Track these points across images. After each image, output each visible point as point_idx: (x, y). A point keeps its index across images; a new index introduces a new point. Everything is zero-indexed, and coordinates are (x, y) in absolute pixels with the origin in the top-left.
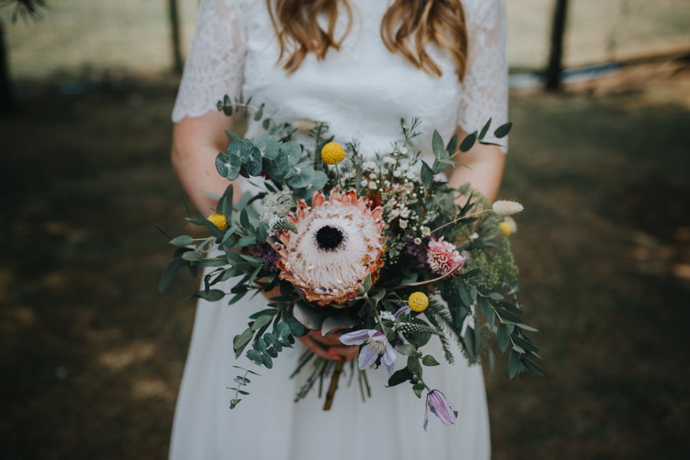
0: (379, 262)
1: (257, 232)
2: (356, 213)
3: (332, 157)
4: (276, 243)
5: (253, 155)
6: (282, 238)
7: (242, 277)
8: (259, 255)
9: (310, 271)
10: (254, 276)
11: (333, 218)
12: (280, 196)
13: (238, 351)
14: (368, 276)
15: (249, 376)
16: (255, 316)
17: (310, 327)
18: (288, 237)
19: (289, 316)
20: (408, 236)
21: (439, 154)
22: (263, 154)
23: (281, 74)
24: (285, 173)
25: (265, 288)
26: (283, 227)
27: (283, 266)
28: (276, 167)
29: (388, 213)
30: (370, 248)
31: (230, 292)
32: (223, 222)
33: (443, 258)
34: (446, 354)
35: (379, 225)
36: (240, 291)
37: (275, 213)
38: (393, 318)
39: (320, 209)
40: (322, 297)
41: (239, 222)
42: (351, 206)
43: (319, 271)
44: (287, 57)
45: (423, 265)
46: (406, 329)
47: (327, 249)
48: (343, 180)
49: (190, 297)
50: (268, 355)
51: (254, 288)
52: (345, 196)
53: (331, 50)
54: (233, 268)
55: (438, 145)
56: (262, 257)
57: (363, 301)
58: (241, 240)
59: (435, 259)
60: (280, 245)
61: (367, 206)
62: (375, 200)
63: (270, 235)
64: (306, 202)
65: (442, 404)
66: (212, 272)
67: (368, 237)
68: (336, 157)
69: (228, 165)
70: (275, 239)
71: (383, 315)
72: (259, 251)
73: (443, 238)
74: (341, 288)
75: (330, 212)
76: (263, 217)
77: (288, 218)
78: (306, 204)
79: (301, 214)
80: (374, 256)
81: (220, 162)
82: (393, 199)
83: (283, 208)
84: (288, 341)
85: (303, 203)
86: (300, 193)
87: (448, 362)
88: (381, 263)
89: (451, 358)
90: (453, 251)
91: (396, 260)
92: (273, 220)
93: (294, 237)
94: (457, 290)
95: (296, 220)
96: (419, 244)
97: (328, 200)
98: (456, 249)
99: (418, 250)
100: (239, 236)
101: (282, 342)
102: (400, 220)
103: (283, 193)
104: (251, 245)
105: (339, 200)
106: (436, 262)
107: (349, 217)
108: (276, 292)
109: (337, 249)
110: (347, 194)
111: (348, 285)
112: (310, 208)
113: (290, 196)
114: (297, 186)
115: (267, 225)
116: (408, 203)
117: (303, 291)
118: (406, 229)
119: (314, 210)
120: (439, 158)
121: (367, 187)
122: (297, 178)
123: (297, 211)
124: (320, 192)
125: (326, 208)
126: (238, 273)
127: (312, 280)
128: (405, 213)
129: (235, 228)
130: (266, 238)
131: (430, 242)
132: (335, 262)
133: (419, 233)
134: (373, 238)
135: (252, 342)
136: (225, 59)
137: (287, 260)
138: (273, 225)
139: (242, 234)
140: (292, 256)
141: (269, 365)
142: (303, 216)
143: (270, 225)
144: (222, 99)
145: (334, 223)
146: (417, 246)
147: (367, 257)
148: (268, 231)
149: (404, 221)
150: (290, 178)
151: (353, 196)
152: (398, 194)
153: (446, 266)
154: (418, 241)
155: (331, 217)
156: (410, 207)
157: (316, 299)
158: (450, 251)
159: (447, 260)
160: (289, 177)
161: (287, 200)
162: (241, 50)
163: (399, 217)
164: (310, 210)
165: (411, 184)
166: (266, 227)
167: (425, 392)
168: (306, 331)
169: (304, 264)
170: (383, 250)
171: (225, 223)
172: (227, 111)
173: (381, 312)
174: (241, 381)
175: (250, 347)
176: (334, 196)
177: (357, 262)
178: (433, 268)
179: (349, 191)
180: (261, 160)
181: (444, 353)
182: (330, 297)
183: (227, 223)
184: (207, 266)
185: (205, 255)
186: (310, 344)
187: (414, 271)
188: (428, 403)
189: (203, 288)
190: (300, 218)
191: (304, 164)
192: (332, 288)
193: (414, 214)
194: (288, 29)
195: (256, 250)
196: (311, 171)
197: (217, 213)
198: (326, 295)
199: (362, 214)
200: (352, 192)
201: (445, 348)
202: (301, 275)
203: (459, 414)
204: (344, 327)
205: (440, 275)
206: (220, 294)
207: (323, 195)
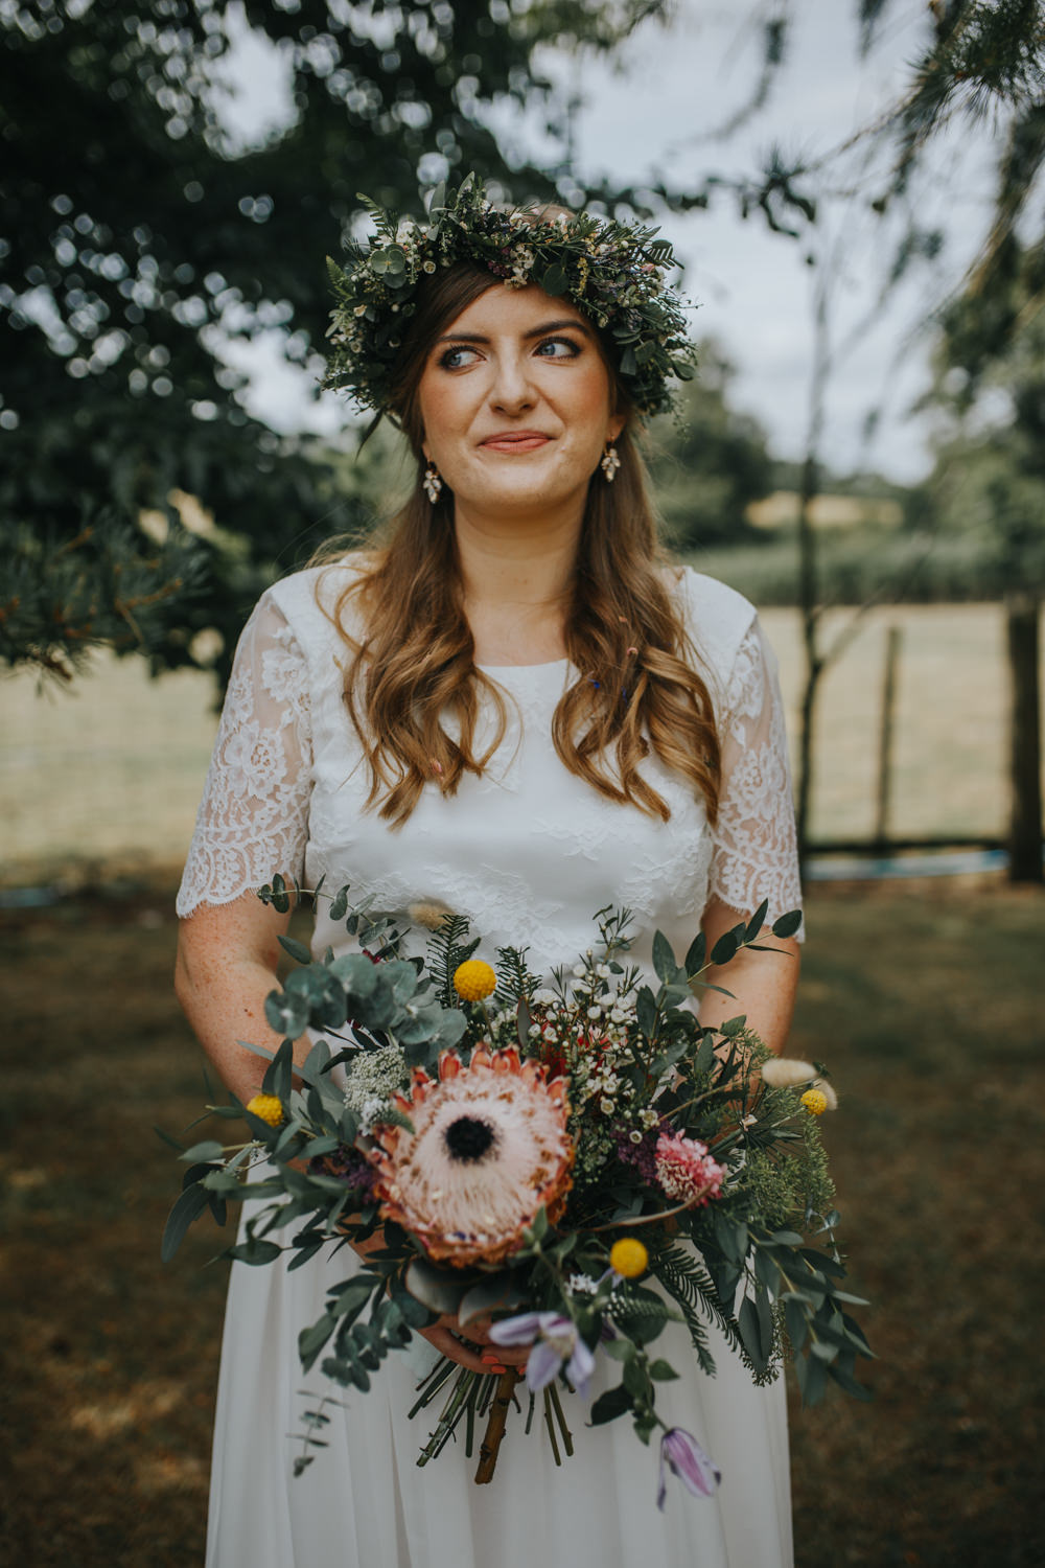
0: (562, 1181)
1: (339, 1129)
2: (520, 1089)
3: (473, 987)
4: (374, 1150)
5: (331, 991)
6: (383, 1140)
7: (312, 1215)
8: (344, 1171)
9: (435, 1202)
10: (336, 1214)
11: (478, 1100)
12: (381, 1056)
13: (307, 1359)
14: (541, 1210)
15: (328, 1410)
16: (337, 1290)
17: (439, 1308)
18: (396, 1138)
19: (400, 1289)
20: (618, 1127)
21: (666, 975)
22: (347, 988)
23: (377, 828)
24: (389, 1018)
25: (356, 1235)
26: (388, 1121)
27: (386, 1193)
28: (372, 1009)
29: (580, 1087)
30: (546, 1156)
31: (290, 1245)
32: (277, 1110)
33: (684, 1172)
34: (700, 1356)
35: (561, 1112)
36: (309, 1242)
37: (373, 1091)
38: (594, 1288)
39: (453, 1084)
40: (458, 1251)
41: (305, 1108)
42: (510, 1076)
43: (452, 1201)
44: (385, 792)
45: (648, 1183)
46: (618, 1311)
47: (465, 1161)
48: (494, 1026)
49: (216, 1259)
50: (362, 1367)
51: (336, 1235)
52: (498, 1060)
53: (468, 776)
54: (294, 1201)
55: (664, 958)
56: (348, 1174)
57: (534, 1258)
58: (309, 1144)
59: (669, 1172)
60: (381, 1153)
61: (539, 1077)
62: (553, 1063)
63: (364, 1134)
64: (427, 1071)
65: (690, 1457)
66: (260, 1214)
67: (542, 1135)
68: (479, 988)
69: (287, 1013)
70: (373, 1141)
71: (576, 1283)
72: (343, 1163)
73: (682, 1132)
74: (493, 1231)
75: (471, 1089)
76: (350, 1099)
77: (394, 1102)
78: (427, 1075)
79: (418, 1093)
80: (552, 1169)
81: (272, 1007)
82: (589, 1059)
83: (387, 1082)
84: (398, 1337)
85: (422, 1074)
86: (418, 1054)
87: (704, 1371)
88: (566, 1183)
89: (709, 1364)
90: (703, 1157)
91: (597, 1175)
92: (371, 1106)
93: (406, 1138)
94: (713, 1231)
95: (410, 1105)
96: (638, 1142)
97: (468, 1066)
98: (709, 1154)
99: (638, 1154)
100: (305, 1135)
101: (388, 1339)
102: (603, 1098)
103: (386, 1050)
104: (327, 1154)
105: (488, 1066)
106: (672, 1179)
107: (507, 1097)
108: (378, 1241)
109: (483, 1159)
110: (502, 1054)
111: (507, 1226)
112: (434, 1082)
113: (400, 1057)
114: (411, 1040)
115: (359, 1113)
116: (617, 1066)
117: (423, 1243)
118: (614, 1114)
119: (442, 1086)
120: (667, 981)
121: (541, 1037)
122: (411, 1025)
123: (411, 1089)
124: (452, 1053)
125: (465, 1082)
126: (305, 1210)
127: (439, 1220)
128: (611, 1084)
129: (299, 1123)
130: (355, 1139)
131: (660, 1140)
132: (481, 1185)
133: (638, 1123)
134: (551, 1137)
135: (333, 1340)
136: (272, 796)
137: (392, 1181)
138: (370, 1115)
139: (313, 1132)
140: (401, 1175)
141: (364, 1386)
142: (423, 1098)
143: (363, 1115)
144: (269, 880)
145: (479, 1110)
146: (637, 1146)
147: (540, 1174)
148: (362, 1127)
149: (608, 1101)
150: (399, 1027)
151: (513, 1057)
152: (600, 1047)
153: (691, 1187)
154: (636, 1137)
155: (474, 1099)
156: (619, 1072)
157: (446, 1254)
158: (697, 1157)
159: (691, 1175)
160: (398, 1024)
161: (394, 1065)
162: (302, 778)
163: (602, 1092)
164: (435, 1087)
165: (622, 1031)
166: (355, 1116)
167: (657, 1433)
168: (433, 1317)
169: (426, 1187)
170: (568, 1159)
171: (279, 1113)
172: (280, 904)
173: (573, 1278)
174: (313, 1421)
175: (329, 1351)
176: (478, 1059)
177: (522, 1183)
178: (667, 1190)
179: (506, 1049)
180: (345, 999)
181: (696, 1353)
182: (472, 1251)
183: (283, 1111)
184: (248, 1198)
185: (244, 1175)
186: (447, 1343)
187: (635, 1193)
188: (665, 1456)
189: (242, 1239)
190: (417, 1102)
191: (423, 999)
192: (476, 1233)
193: (629, 1085)
194: (386, 740)
195: (338, 1161)
196: (436, 1011)
197: (265, 1094)
198: (464, 1246)
199: (530, 1091)
200: (511, 1051)
201: (697, 1343)
202: (419, 1208)
203: (723, 1477)
204: (499, 1307)
205: (681, 1202)
206: (274, 1251)
207: (458, 1058)
